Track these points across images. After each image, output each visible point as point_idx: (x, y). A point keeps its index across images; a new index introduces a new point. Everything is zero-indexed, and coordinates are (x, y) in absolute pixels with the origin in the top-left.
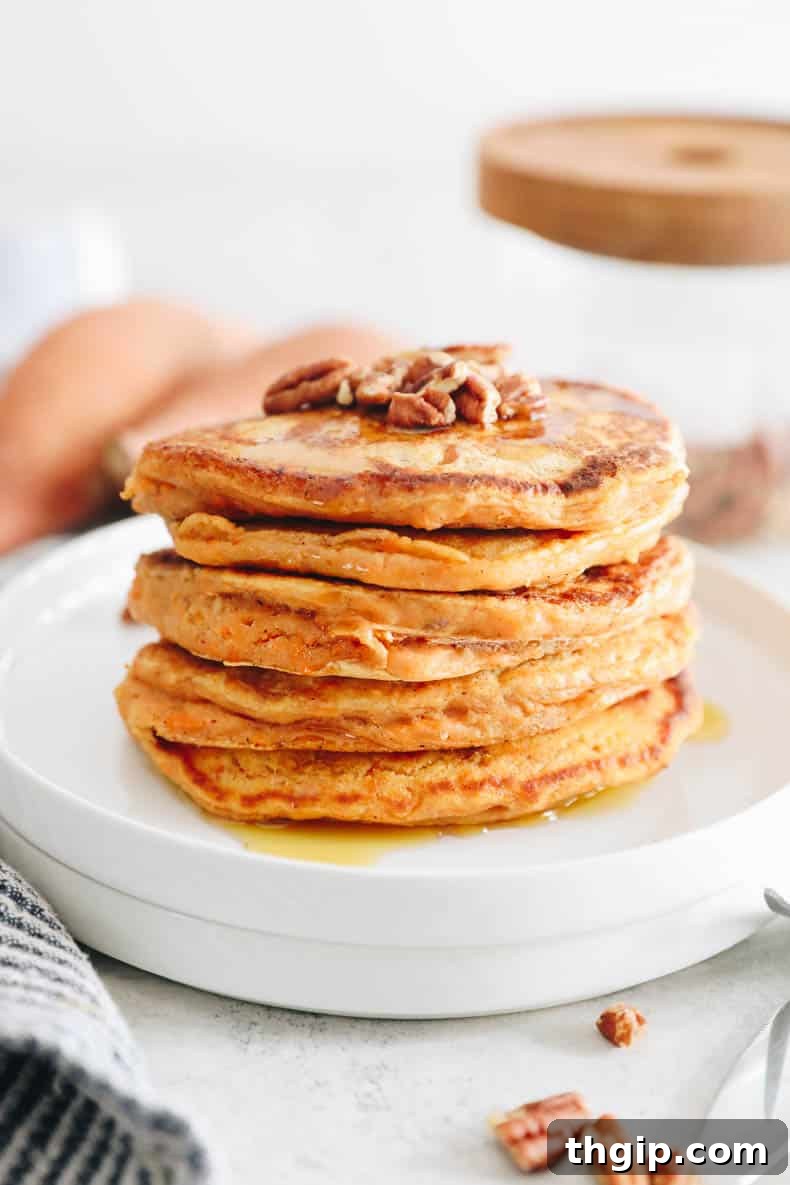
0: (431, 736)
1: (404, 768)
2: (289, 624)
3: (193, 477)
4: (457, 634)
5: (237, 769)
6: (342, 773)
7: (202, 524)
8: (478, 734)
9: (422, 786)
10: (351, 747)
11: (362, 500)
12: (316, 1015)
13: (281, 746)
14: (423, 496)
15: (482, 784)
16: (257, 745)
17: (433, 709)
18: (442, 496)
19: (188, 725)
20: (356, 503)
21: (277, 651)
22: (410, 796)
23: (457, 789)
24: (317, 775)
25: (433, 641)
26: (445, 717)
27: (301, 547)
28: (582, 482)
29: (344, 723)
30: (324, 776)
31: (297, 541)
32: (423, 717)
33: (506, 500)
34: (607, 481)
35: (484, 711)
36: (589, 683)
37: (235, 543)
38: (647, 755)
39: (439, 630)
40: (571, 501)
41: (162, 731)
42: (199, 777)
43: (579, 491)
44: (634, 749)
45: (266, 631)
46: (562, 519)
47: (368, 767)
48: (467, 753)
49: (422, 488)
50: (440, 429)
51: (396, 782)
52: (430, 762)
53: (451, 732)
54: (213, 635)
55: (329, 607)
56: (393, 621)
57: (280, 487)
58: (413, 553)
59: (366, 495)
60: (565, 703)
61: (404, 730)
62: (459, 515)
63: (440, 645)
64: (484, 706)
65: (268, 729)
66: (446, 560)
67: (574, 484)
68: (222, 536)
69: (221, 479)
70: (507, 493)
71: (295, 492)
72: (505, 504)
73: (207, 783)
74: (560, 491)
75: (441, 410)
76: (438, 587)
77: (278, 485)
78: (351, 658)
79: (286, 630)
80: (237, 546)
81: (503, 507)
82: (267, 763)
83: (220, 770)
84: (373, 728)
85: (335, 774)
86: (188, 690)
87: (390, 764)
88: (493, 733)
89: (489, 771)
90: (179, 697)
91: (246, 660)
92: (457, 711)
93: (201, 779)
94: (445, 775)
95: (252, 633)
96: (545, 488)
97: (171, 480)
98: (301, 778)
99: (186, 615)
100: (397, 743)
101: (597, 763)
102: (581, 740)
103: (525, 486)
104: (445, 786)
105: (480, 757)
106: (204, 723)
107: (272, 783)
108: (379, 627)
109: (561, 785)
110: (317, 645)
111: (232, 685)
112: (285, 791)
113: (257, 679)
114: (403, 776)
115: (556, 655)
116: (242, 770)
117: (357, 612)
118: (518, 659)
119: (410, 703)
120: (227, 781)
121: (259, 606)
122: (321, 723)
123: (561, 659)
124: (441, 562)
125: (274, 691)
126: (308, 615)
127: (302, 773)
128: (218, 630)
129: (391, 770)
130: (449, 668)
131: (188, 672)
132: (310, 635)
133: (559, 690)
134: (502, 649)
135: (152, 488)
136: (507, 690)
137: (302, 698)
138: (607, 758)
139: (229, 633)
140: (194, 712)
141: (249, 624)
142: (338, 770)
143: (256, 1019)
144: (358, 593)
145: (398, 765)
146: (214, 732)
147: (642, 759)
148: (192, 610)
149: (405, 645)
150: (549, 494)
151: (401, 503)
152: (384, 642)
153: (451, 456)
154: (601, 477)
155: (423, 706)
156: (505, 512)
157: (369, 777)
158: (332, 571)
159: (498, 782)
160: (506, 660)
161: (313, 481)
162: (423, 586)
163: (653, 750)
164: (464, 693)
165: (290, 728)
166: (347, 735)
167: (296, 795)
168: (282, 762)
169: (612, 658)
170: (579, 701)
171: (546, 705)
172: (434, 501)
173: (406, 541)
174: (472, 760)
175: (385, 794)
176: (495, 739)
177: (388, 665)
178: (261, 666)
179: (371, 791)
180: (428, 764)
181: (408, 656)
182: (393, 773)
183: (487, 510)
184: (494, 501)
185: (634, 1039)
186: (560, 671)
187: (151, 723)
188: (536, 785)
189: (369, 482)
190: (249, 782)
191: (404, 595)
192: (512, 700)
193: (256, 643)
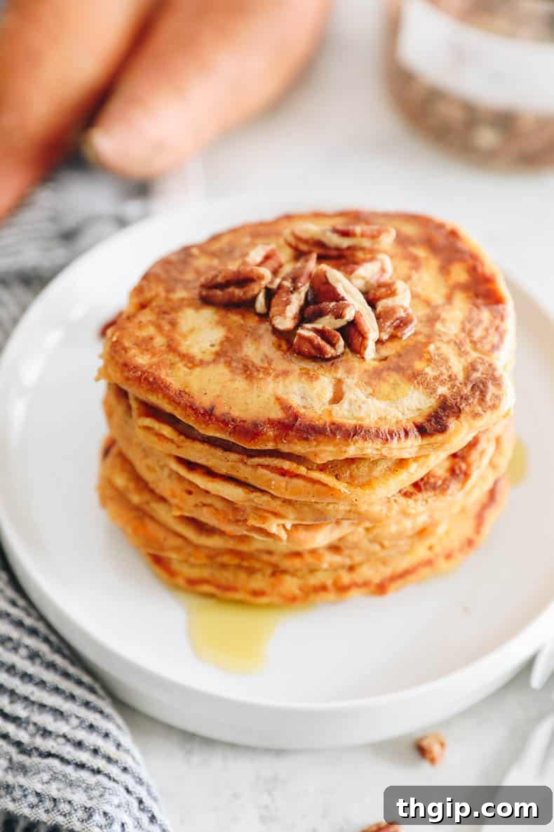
2: (218, 503)
8: (349, 560)
9: (309, 587)
14: (316, 446)
15: (349, 587)
22: (300, 592)
23: (332, 590)
26: (327, 553)
27: (226, 463)
28: (434, 425)
29: (256, 554)
31: (224, 457)
32: (311, 552)
33: (377, 449)
34: (453, 424)
35: (354, 549)
37: (178, 447)
38: (466, 547)
40: (425, 441)
43: (432, 434)
44: (457, 544)
45: (201, 502)
47: (272, 570)
49: (315, 440)
53: (330, 562)
54: (164, 489)
56: (293, 518)
57: (211, 425)
58: (307, 479)
60: (411, 537)
61: (297, 560)
64: (354, 546)
65: (203, 549)
66: (332, 489)
67: (428, 426)
68: (169, 440)
70: (378, 444)
73: (162, 564)
74: (417, 433)
75: (333, 345)
77: (209, 423)
79: (216, 505)
80: (180, 450)
84: (275, 557)
86: (147, 510)
88: (358, 558)
89: (355, 576)
90: (141, 510)
91: (187, 512)
92: (334, 548)
93: (158, 560)
94: (324, 579)
95: (191, 500)
96: (407, 432)
99: (144, 462)
101: (430, 561)
103: (392, 434)
104: (324, 589)
106: (159, 538)
108: (282, 521)
110: (237, 521)
114: (296, 579)
117: (268, 512)
125: (208, 527)
128: (167, 487)
129: (287, 573)
131: (149, 499)
136: (371, 536)
138: (437, 556)
139: (175, 495)
140: (152, 526)
141: (189, 493)
144: (267, 498)
147: (462, 550)
148: (148, 462)
150: (410, 438)
152: (285, 529)
154: (449, 421)
157: (272, 579)
159: (361, 584)
161: (235, 424)
163: (470, 542)
171: (397, 540)
173: (302, 470)
176: (359, 561)
178: (198, 519)
179: (273, 589)
181: (302, 535)
182: (289, 576)
188: (387, 584)
189: (276, 428)
190: (191, 569)
191: (300, 503)
192: (373, 541)
193: (194, 506)
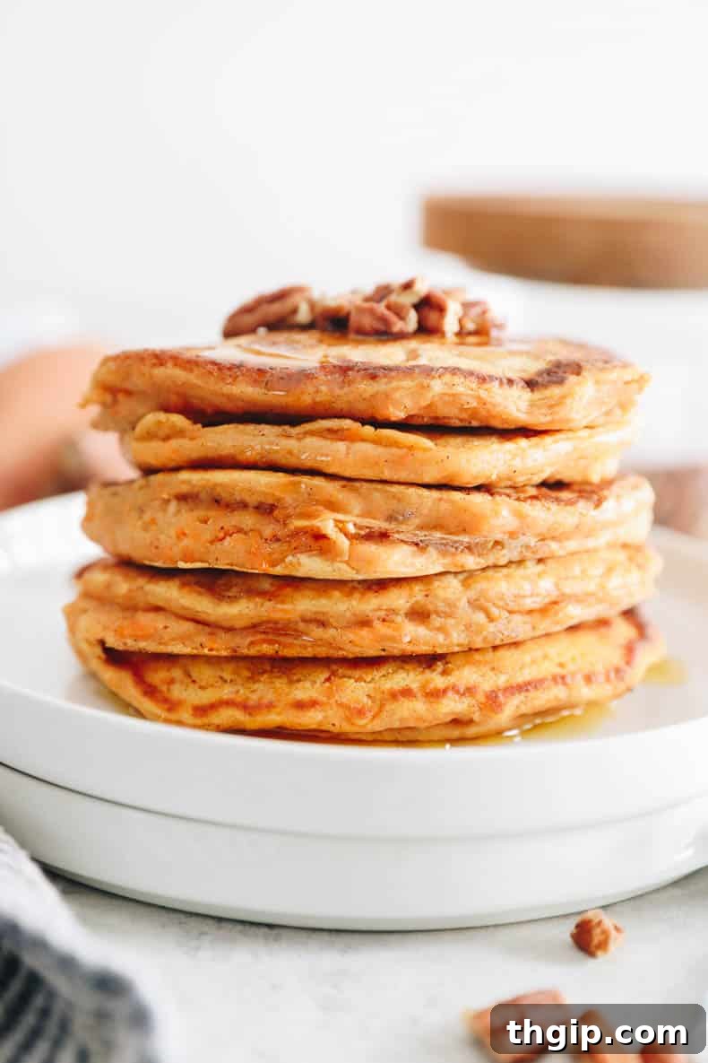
0: (393, 639)
1: (364, 676)
2: (247, 520)
3: (151, 377)
4: (421, 528)
5: (189, 680)
6: (299, 681)
7: (159, 423)
8: (441, 638)
9: (383, 693)
10: (308, 653)
11: (324, 388)
12: (270, 926)
13: (235, 651)
14: (386, 384)
15: (445, 691)
16: (211, 650)
17: (394, 611)
18: (407, 383)
19: (140, 633)
20: (317, 391)
21: (233, 547)
22: (370, 702)
23: (419, 695)
24: (272, 683)
25: (396, 536)
26: (406, 621)
27: (260, 438)
28: (546, 378)
29: (302, 626)
30: (281, 683)
31: (256, 432)
32: (384, 620)
33: (471, 389)
34: (572, 379)
35: (448, 615)
36: (554, 595)
37: (192, 439)
38: (612, 675)
39: (402, 523)
40: (537, 395)
41: (112, 642)
42: (149, 690)
43: (545, 386)
44: (599, 668)
45: (222, 528)
46: (527, 413)
47: (326, 675)
48: (429, 660)
49: (385, 376)
50: (401, 336)
51: (356, 689)
52: (390, 671)
53: (414, 636)
54: (167, 538)
55: (289, 499)
56: (357, 511)
57: (241, 378)
58: (377, 442)
59: (327, 383)
60: (530, 612)
61: (365, 632)
62: (424, 403)
63: (402, 541)
64: (447, 610)
65: (223, 635)
66: (411, 448)
67: (540, 380)
68: (180, 433)
69: (179, 374)
70: (473, 383)
71: (255, 382)
72: (470, 392)
73: (158, 695)
74: (526, 386)
75: (402, 319)
76: (403, 476)
77: (237, 376)
78: (311, 551)
79: (244, 526)
80: (194, 442)
81: (467, 395)
82: (219, 673)
83: (172, 682)
84: (331, 632)
85: (291, 682)
86: (141, 599)
87: (349, 672)
88: (456, 638)
89: (451, 680)
90: (130, 607)
91: (202, 561)
92: (419, 615)
93: (150, 691)
94: (406, 683)
95: (209, 531)
96: (510, 382)
97: (128, 385)
98: (256, 686)
99: (140, 523)
100: (357, 646)
101: (563, 678)
102: (545, 657)
103: (492, 378)
104: (407, 693)
105: (442, 667)
106: (156, 629)
107: (226, 692)
108: (340, 517)
109: (526, 697)
110: (277, 539)
111: (186, 590)
112: (239, 699)
113: (213, 580)
114: (363, 684)
115: (520, 562)
116: (194, 681)
117: (318, 502)
118: (483, 562)
119: (371, 604)
120: (177, 692)
121: (216, 505)
122: (279, 626)
123: (525, 568)
124: (405, 450)
125: (230, 594)
126: (267, 509)
127: (259, 681)
128: (173, 532)
129: (350, 677)
130: (413, 565)
131: (141, 581)
132: (269, 529)
133: (524, 597)
134: (466, 551)
135: (108, 398)
136: (472, 594)
137: (257, 599)
138: (573, 675)
139: (184, 534)
140: (146, 620)
141: (205, 522)
142: (295, 678)
143: (206, 929)
144: (318, 482)
145: (357, 673)
146: (166, 638)
147: (608, 679)
148: (147, 517)
149: (367, 540)
150: (515, 387)
151: (365, 390)
152: (346, 535)
153: (413, 355)
154: (567, 375)
155: (385, 607)
156: (470, 401)
157: (327, 684)
158: (292, 461)
159: (462, 691)
160: (471, 562)
161: (274, 372)
162: (387, 475)
163: (618, 671)
164: (427, 596)
165: (245, 633)
166: (305, 638)
167: (251, 703)
168: (235, 672)
169: (577, 570)
170: (544, 611)
171: (511, 612)
172: (397, 389)
173: (369, 430)
174: (434, 670)
175: (344, 700)
176: (458, 645)
177: (350, 557)
178: (216, 567)
179: (329, 698)
180: (388, 673)
181: (370, 549)
182: (352, 681)
183: (451, 399)
184: (460, 389)
185: (612, 946)
186: (525, 578)
187: (99, 636)
188: (500, 695)
189: (332, 373)
190: (200, 693)
191: (366, 485)
192: (476, 605)
193: (212, 542)
